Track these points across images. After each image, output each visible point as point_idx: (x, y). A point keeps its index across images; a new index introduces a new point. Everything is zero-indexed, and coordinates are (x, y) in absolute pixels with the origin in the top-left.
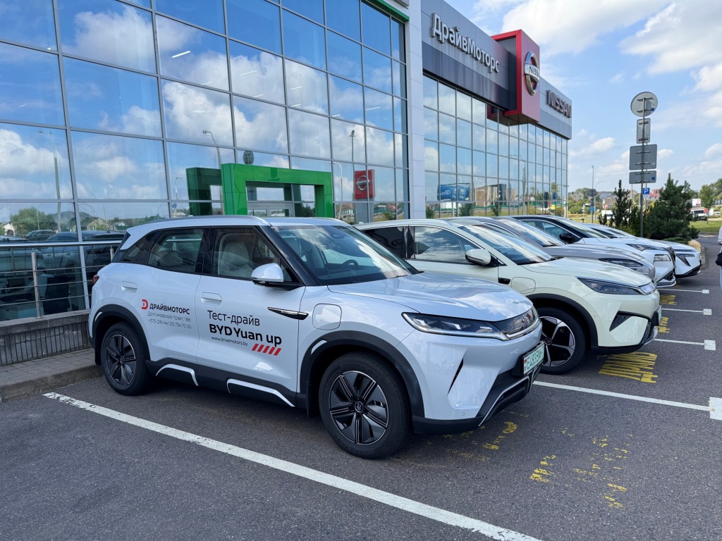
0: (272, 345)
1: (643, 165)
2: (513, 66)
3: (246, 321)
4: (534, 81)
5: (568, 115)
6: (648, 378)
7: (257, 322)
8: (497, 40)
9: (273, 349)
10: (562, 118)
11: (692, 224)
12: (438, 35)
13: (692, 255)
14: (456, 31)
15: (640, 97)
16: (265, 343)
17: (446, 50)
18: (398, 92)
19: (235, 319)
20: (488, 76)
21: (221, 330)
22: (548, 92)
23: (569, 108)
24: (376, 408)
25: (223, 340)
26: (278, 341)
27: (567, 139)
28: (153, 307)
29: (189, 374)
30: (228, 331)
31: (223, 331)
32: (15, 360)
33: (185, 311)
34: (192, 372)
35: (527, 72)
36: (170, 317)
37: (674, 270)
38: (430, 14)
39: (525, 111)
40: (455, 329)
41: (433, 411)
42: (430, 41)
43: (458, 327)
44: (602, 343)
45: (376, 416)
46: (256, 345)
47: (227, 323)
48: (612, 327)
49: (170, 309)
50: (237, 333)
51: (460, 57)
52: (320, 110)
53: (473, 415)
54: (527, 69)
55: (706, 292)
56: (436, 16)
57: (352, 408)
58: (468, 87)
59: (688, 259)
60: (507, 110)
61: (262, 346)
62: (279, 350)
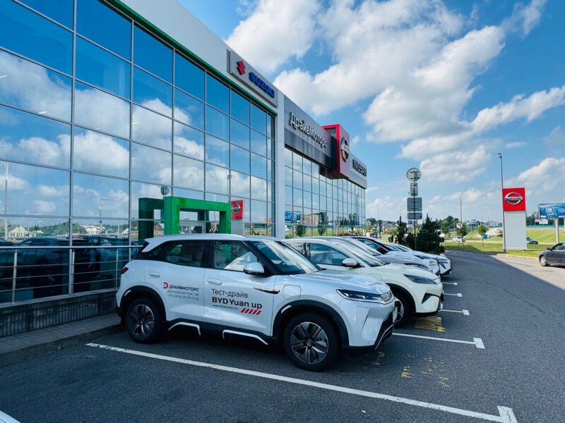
0: (255, 310)
1: (414, 209)
2: (335, 145)
3: (239, 295)
4: (346, 154)
5: (365, 174)
6: (440, 329)
7: (246, 296)
8: (326, 129)
9: (256, 311)
10: (361, 175)
11: (441, 244)
12: (293, 125)
13: (447, 263)
14: (303, 122)
15: (411, 171)
16: (251, 308)
17: (297, 133)
18: (269, 156)
19: (231, 294)
20: (321, 149)
21: (220, 301)
22: (353, 161)
23: (365, 170)
24: (319, 342)
25: (221, 306)
26: (259, 306)
27: (364, 189)
28: (171, 287)
29: (196, 328)
30: (225, 301)
31: (222, 301)
32: (58, 323)
33: (194, 289)
34: (198, 326)
35: (343, 148)
36: (184, 293)
37: (439, 271)
38: (289, 112)
39: (342, 171)
40: (362, 298)
41: (354, 342)
42: (288, 128)
43: (364, 297)
44: (418, 310)
45: (320, 347)
46: (244, 309)
47: (225, 296)
48: (423, 302)
49: (185, 288)
50: (232, 302)
51: (305, 138)
52: (223, 165)
53: (373, 344)
54: (343, 147)
55: (456, 284)
56: (293, 114)
57: (305, 344)
58: (309, 155)
59: (445, 265)
60: (331, 170)
61: (248, 310)
62: (260, 312)
